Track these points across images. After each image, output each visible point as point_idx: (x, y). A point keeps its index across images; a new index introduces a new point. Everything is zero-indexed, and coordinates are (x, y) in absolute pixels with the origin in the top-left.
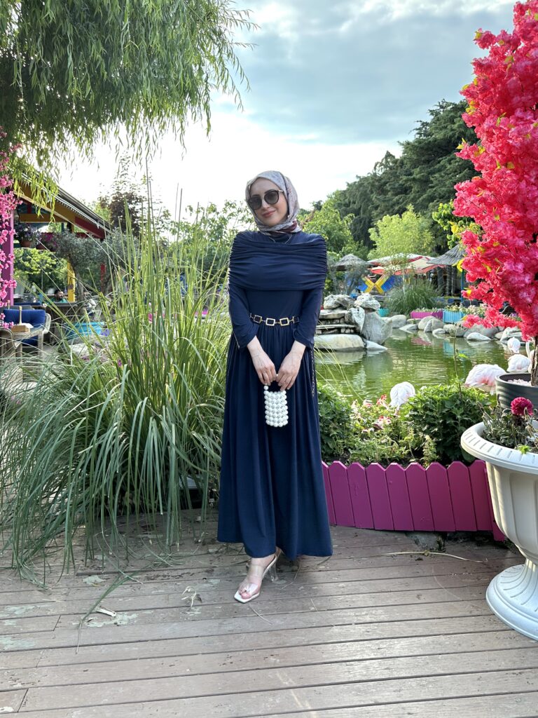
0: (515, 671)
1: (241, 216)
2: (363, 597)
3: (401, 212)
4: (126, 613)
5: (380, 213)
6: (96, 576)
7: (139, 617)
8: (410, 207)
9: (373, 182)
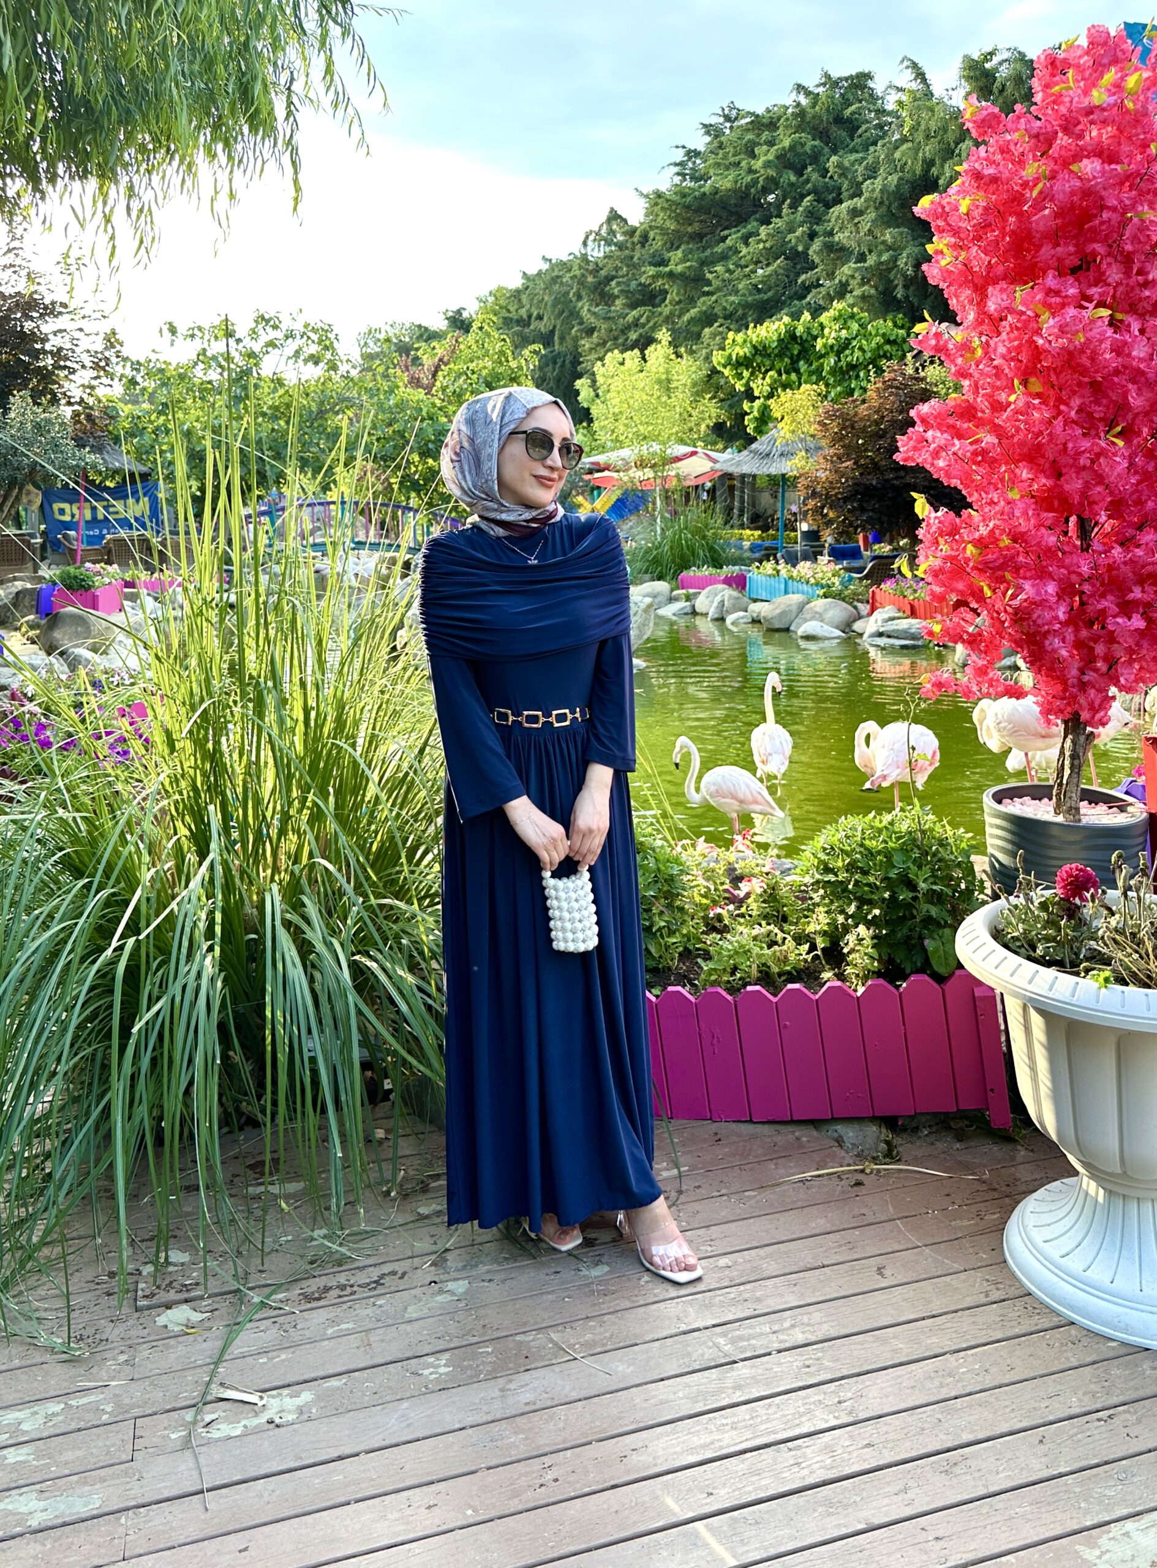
0: (1100, 1414)
1: (291, 346)
2: (776, 1287)
3: (645, 343)
4: (285, 1392)
5: (598, 345)
6: (185, 1307)
7: (318, 1398)
8: (664, 335)
9: (583, 275)
